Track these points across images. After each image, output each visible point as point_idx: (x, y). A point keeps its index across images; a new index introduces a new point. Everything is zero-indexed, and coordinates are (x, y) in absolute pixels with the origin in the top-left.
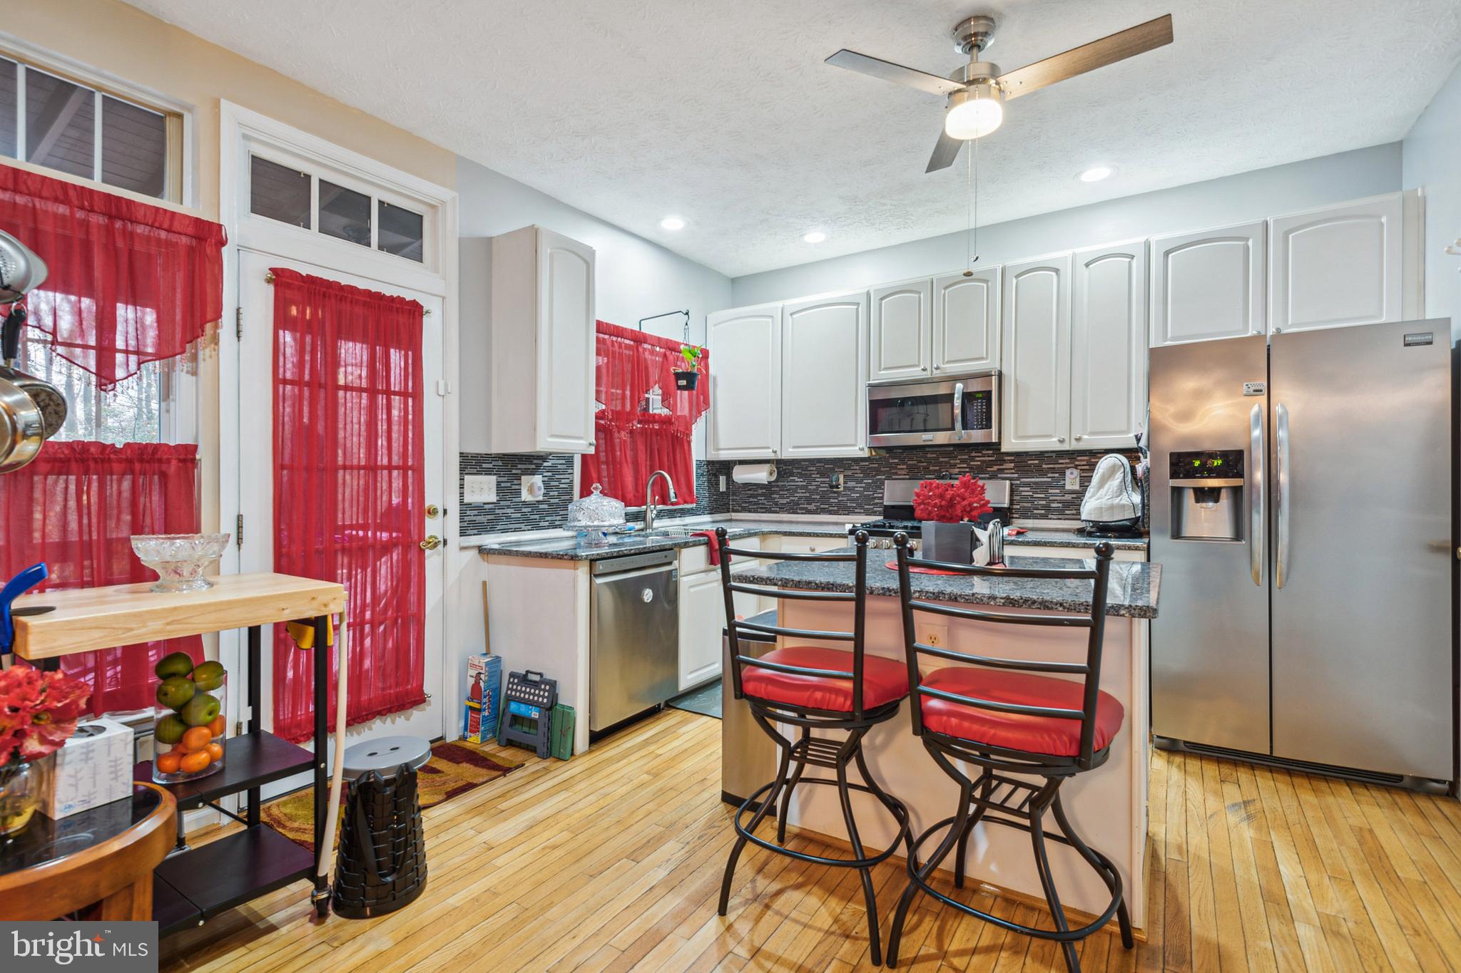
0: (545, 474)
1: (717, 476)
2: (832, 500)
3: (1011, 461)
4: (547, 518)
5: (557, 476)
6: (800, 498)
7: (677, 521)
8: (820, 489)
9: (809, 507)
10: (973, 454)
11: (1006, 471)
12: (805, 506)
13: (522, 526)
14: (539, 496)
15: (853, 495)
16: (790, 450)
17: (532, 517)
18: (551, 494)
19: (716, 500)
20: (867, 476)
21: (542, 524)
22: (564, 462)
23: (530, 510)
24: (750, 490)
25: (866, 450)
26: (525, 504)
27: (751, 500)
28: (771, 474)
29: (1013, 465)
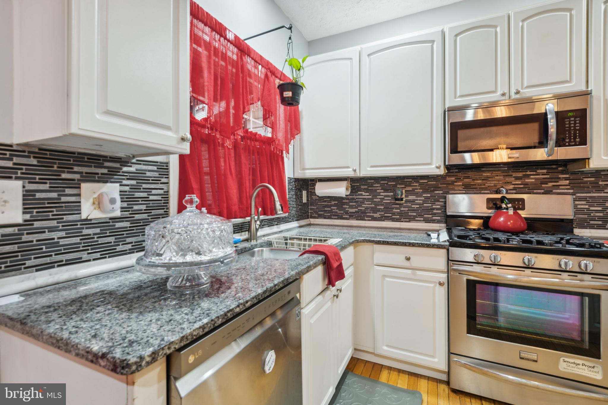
0: (125, 182)
1: (301, 192)
2: (395, 210)
3: (566, 179)
5: (144, 186)
6: (367, 208)
8: (384, 201)
9: (375, 215)
10: (529, 173)
11: (561, 187)
12: (372, 214)
14: (115, 210)
15: (413, 206)
16: (369, 169)
18: (136, 207)
19: (300, 210)
20: (425, 191)
21: (119, 248)
22: (155, 168)
23: (98, 230)
24: (325, 201)
27: (326, 209)
28: (347, 189)
29: (568, 182)
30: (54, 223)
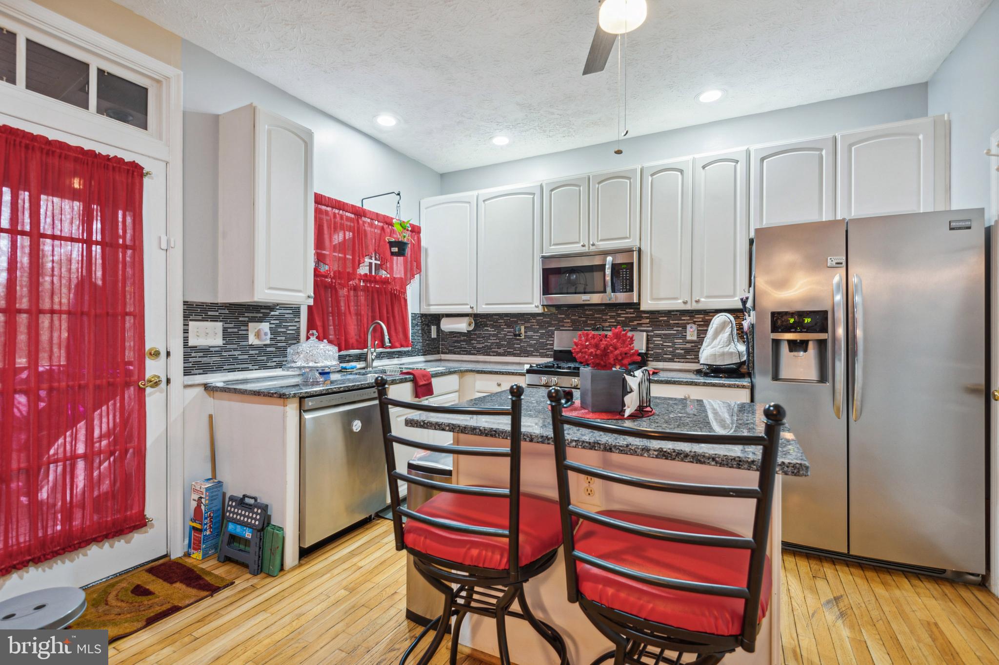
0: (272, 322)
1: (429, 326)
2: (516, 346)
3: (647, 318)
4: (274, 359)
5: (284, 324)
6: (492, 343)
7: (396, 361)
8: (507, 337)
9: (499, 351)
10: (619, 312)
11: (643, 325)
12: (496, 350)
13: (250, 367)
14: (266, 339)
15: (531, 342)
16: (484, 306)
17: (259, 358)
18: (279, 338)
19: (428, 344)
20: (541, 327)
21: (269, 364)
22: (291, 311)
23: (257, 352)
24: (455, 337)
25: (541, 307)
26: (252, 347)
27: (456, 344)
28: (470, 325)
29: (648, 320)
30: (235, 346)
